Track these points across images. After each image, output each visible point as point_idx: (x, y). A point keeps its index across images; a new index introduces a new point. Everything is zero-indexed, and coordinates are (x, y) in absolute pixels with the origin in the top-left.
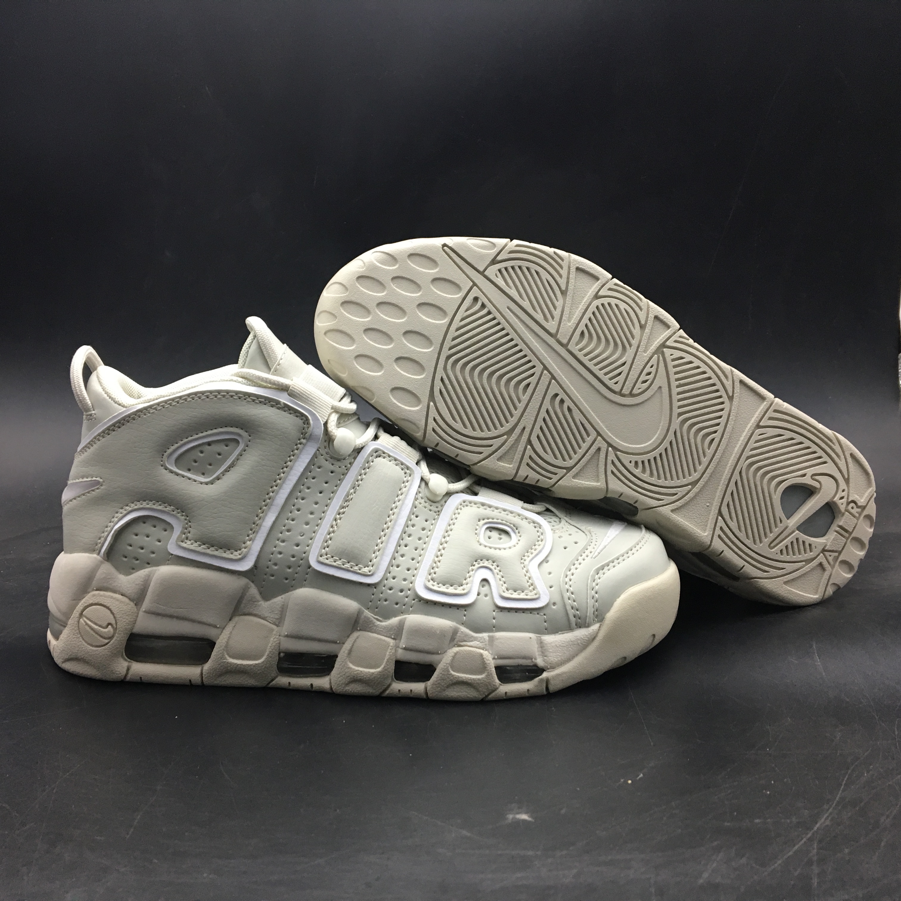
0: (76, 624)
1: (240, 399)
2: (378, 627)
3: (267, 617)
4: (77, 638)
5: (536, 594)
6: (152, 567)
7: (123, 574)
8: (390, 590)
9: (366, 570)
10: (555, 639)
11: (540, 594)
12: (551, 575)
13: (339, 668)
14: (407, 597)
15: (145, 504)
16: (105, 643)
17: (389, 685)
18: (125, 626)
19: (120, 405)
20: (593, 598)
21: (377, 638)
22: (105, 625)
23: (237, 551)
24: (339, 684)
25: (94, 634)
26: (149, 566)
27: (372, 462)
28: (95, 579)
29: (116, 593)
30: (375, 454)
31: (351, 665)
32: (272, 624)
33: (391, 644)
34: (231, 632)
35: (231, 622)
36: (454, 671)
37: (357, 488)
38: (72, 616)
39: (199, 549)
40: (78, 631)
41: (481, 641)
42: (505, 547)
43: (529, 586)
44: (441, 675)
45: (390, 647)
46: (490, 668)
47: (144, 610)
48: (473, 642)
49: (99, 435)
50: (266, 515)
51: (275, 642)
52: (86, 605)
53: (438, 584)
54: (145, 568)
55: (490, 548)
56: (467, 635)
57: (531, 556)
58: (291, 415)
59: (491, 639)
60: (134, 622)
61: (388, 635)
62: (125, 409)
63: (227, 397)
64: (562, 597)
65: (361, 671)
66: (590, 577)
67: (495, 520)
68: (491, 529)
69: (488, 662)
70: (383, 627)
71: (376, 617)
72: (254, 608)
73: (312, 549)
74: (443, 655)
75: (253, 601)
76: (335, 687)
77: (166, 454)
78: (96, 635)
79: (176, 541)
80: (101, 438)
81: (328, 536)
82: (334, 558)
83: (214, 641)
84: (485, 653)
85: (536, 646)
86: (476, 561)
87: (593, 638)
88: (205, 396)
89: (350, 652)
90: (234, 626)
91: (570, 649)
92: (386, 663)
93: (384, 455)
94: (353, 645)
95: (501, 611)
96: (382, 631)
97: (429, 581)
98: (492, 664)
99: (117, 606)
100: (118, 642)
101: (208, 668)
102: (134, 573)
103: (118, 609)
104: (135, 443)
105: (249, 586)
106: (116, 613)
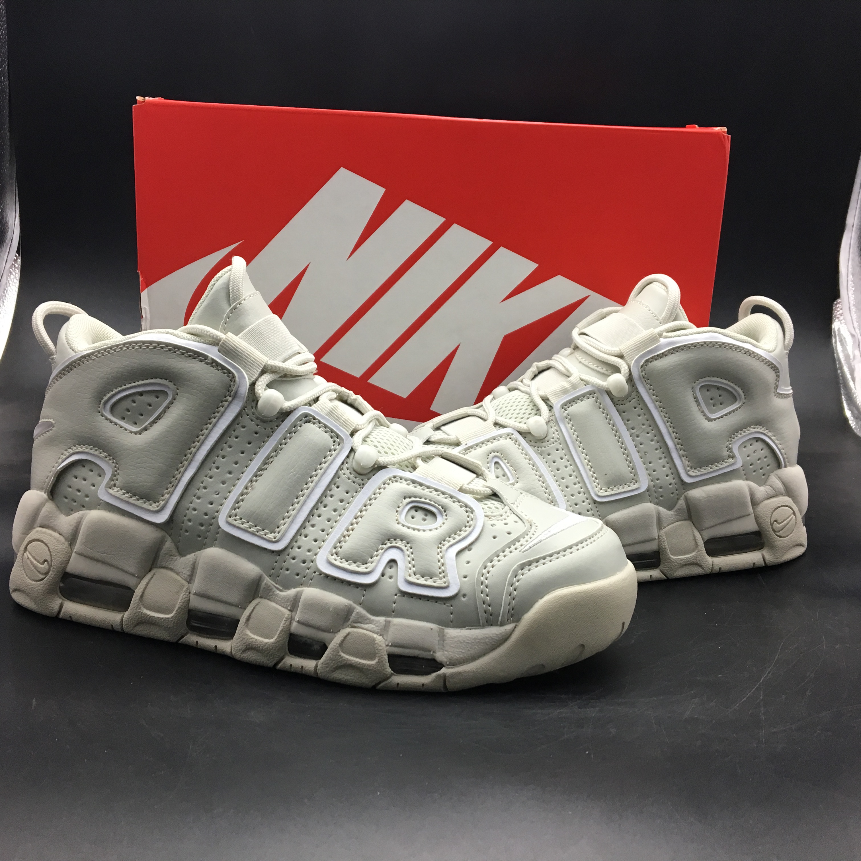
0: (21, 558)
1: (170, 351)
2: (277, 596)
3: (180, 572)
4: (21, 570)
5: (445, 583)
6: (86, 510)
7: (64, 515)
8: (294, 559)
9: (271, 536)
10: (460, 634)
11: (449, 583)
12: (468, 565)
13: (239, 634)
14: (308, 569)
15: (84, 449)
17: (283, 658)
18: (59, 564)
19: (73, 350)
20: (510, 595)
21: (274, 607)
23: (155, 503)
24: (237, 650)
26: (84, 509)
27: (300, 426)
28: (40, 516)
29: (56, 532)
30: (304, 419)
31: (248, 632)
32: (184, 579)
33: (286, 616)
34: (147, 583)
35: (149, 573)
36: (343, 653)
37: (280, 451)
39: (123, 497)
41: (377, 625)
42: (425, 529)
43: (440, 573)
44: (331, 655)
45: (284, 619)
46: (382, 655)
47: (76, 551)
48: (369, 625)
50: (186, 469)
51: (184, 598)
52: (30, 540)
53: (341, 559)
54: (80, 511)
55: (409, 528)
56: (363, 617)
57: (453, 541)
58: (219, 371)
59: (388, 624)
61: (285, 606)
62: (75, 354)
63: (157, 348)
64: (475, 589)
65: (256, 640)
66: (512, 572)
67: (423, 500)
68: (417, 509)
69: (380, 648)
70: (281, 597)
71: (277, 586)
72: (170, 562)
73: (223, 509)
74: (336, 634)
75: (169, 555)
76: (234, 652)
77: (103, 401)
79: (105, 487)
81: (241, 497)
82: (242, 520)
83: (133, 589)
84: (378, 638)
85: (437, 638)
86: (388, 540)
87: (505, 639)
88: (138, 346)
89: (249, 617)
90: (152, 578)
91: (476, 647)
92: (279, 634)
93: (314, 421)
94: (253, 612)
95: (403, 596)
96: (280, 601)
97: (332, 555)
98: (385, 650)
99: (54, 545)
100: (51, 579)
101: (128, 615)
102: (73, 514)
103: (55, 547)
104: (79, 388)
105: (166, 539)
106: (52, 550)
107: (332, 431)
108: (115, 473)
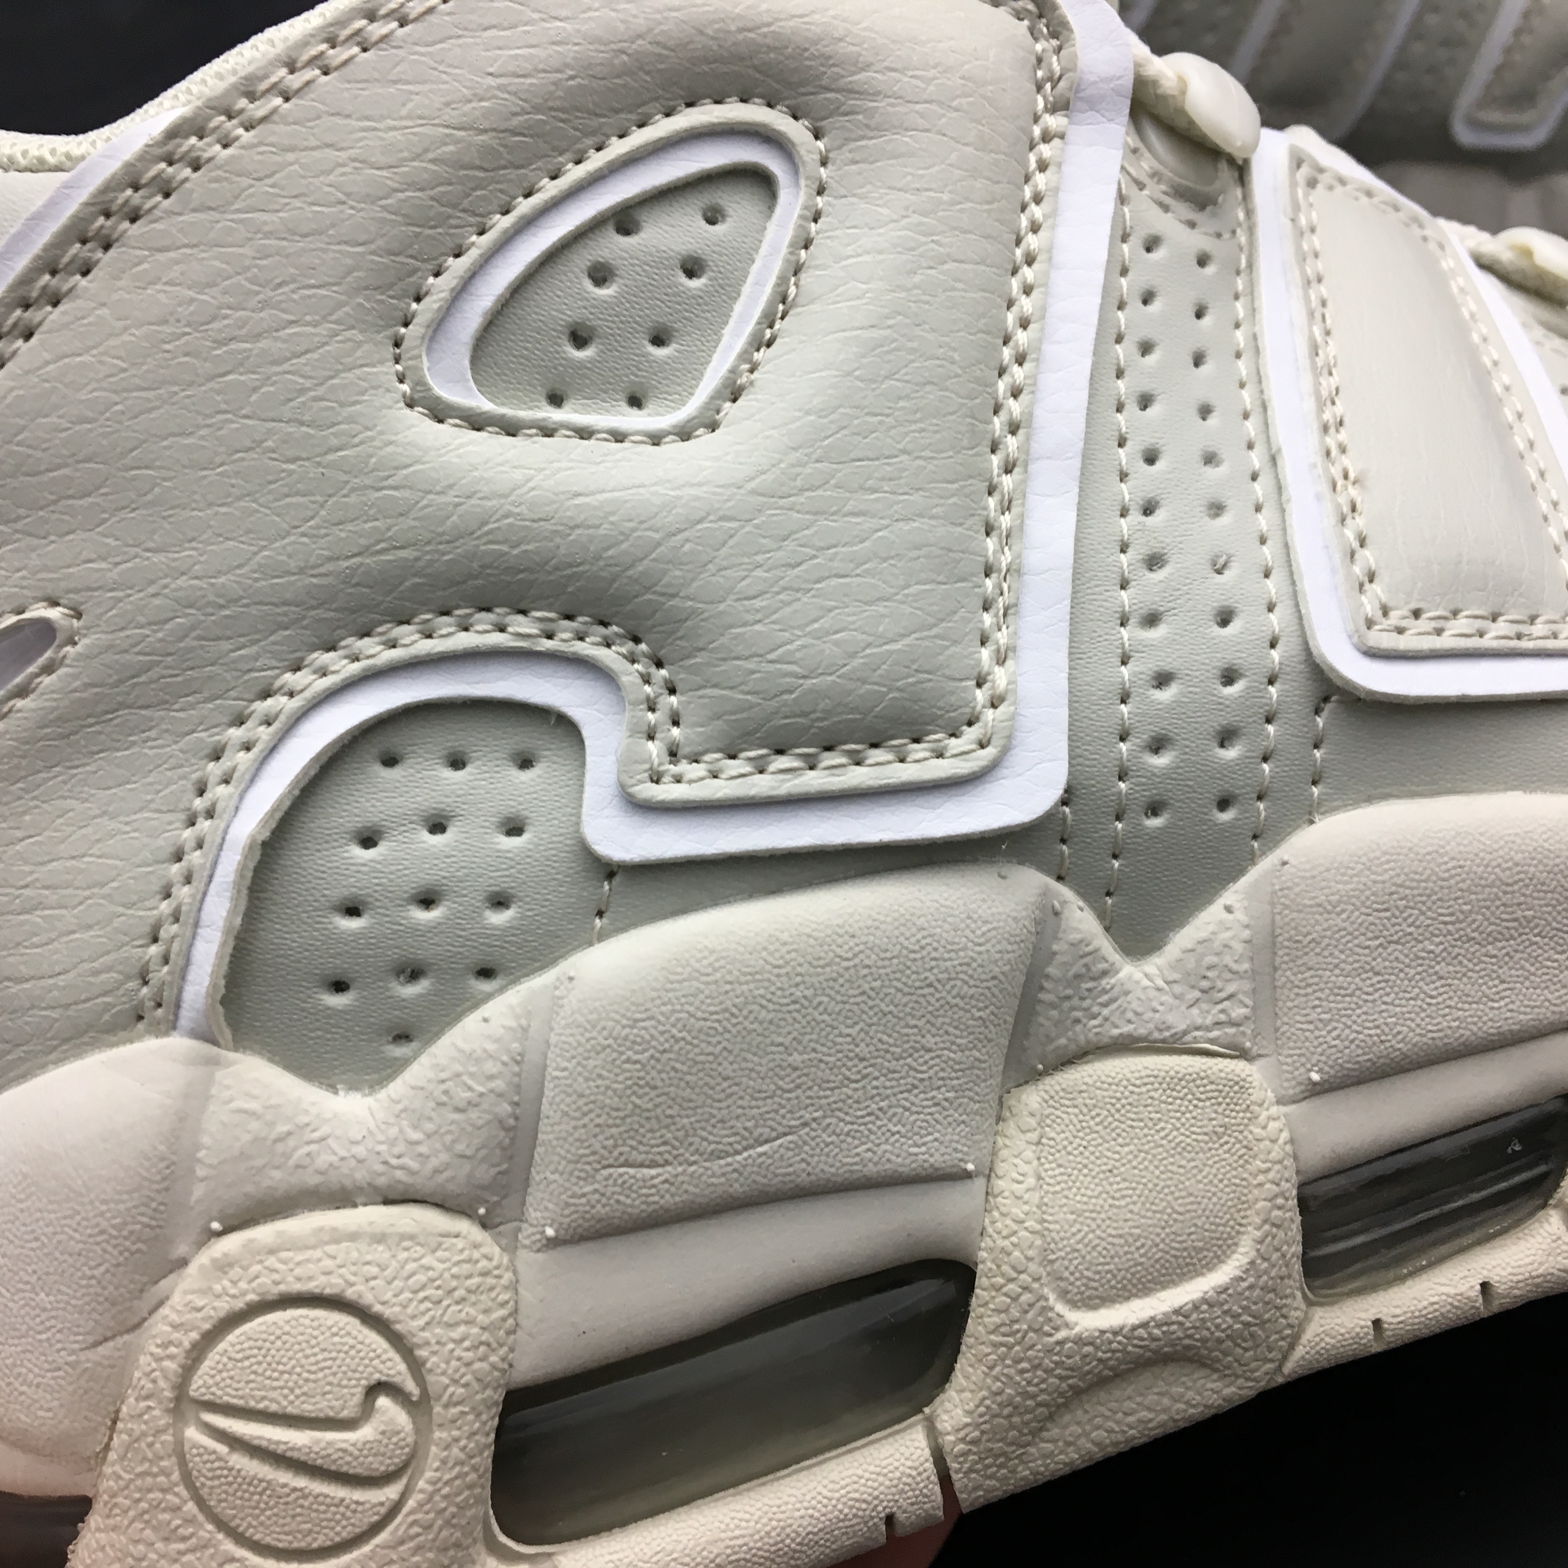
0: (170, 1471)
3: (1185, 1033)
6: (515, 981)
7: (353, 1087)
15: (371, 651)
16: (383, 1510)
18: (469, 1364)
23: (956, 734)
25: (301, 1482)
26: (499, 982)
27: (1310, 206)
28: (202, 1171)
29: (355, 1206)
32: (1224, 1056)
34: (1039, 1179)
35: (1014, 1125)
39: (764, 785)
40: (189, 1507)
47: (547, 1232)
50: (1027, 513)
51: (1274, 1142)
52: (195, 1335)
54: (476, 1006)
60: (510, 1323)
62: (76, 169)
72: (1106, 1012)
75: (1088, 975)
77: (411, 334)
79: (623, 788)
81: (1347, 531)
82: (1427, 615)
83: (966, 1254)
90: (1039, 1140)
99: (389, 1273)
100: (457, 1469)
101: (969, 1413)
102: (415, 1057)
103: (398, 1283)
104: (214, 318)
105: (1056, 904)
106: (397, 1309)
108: (647, 689)
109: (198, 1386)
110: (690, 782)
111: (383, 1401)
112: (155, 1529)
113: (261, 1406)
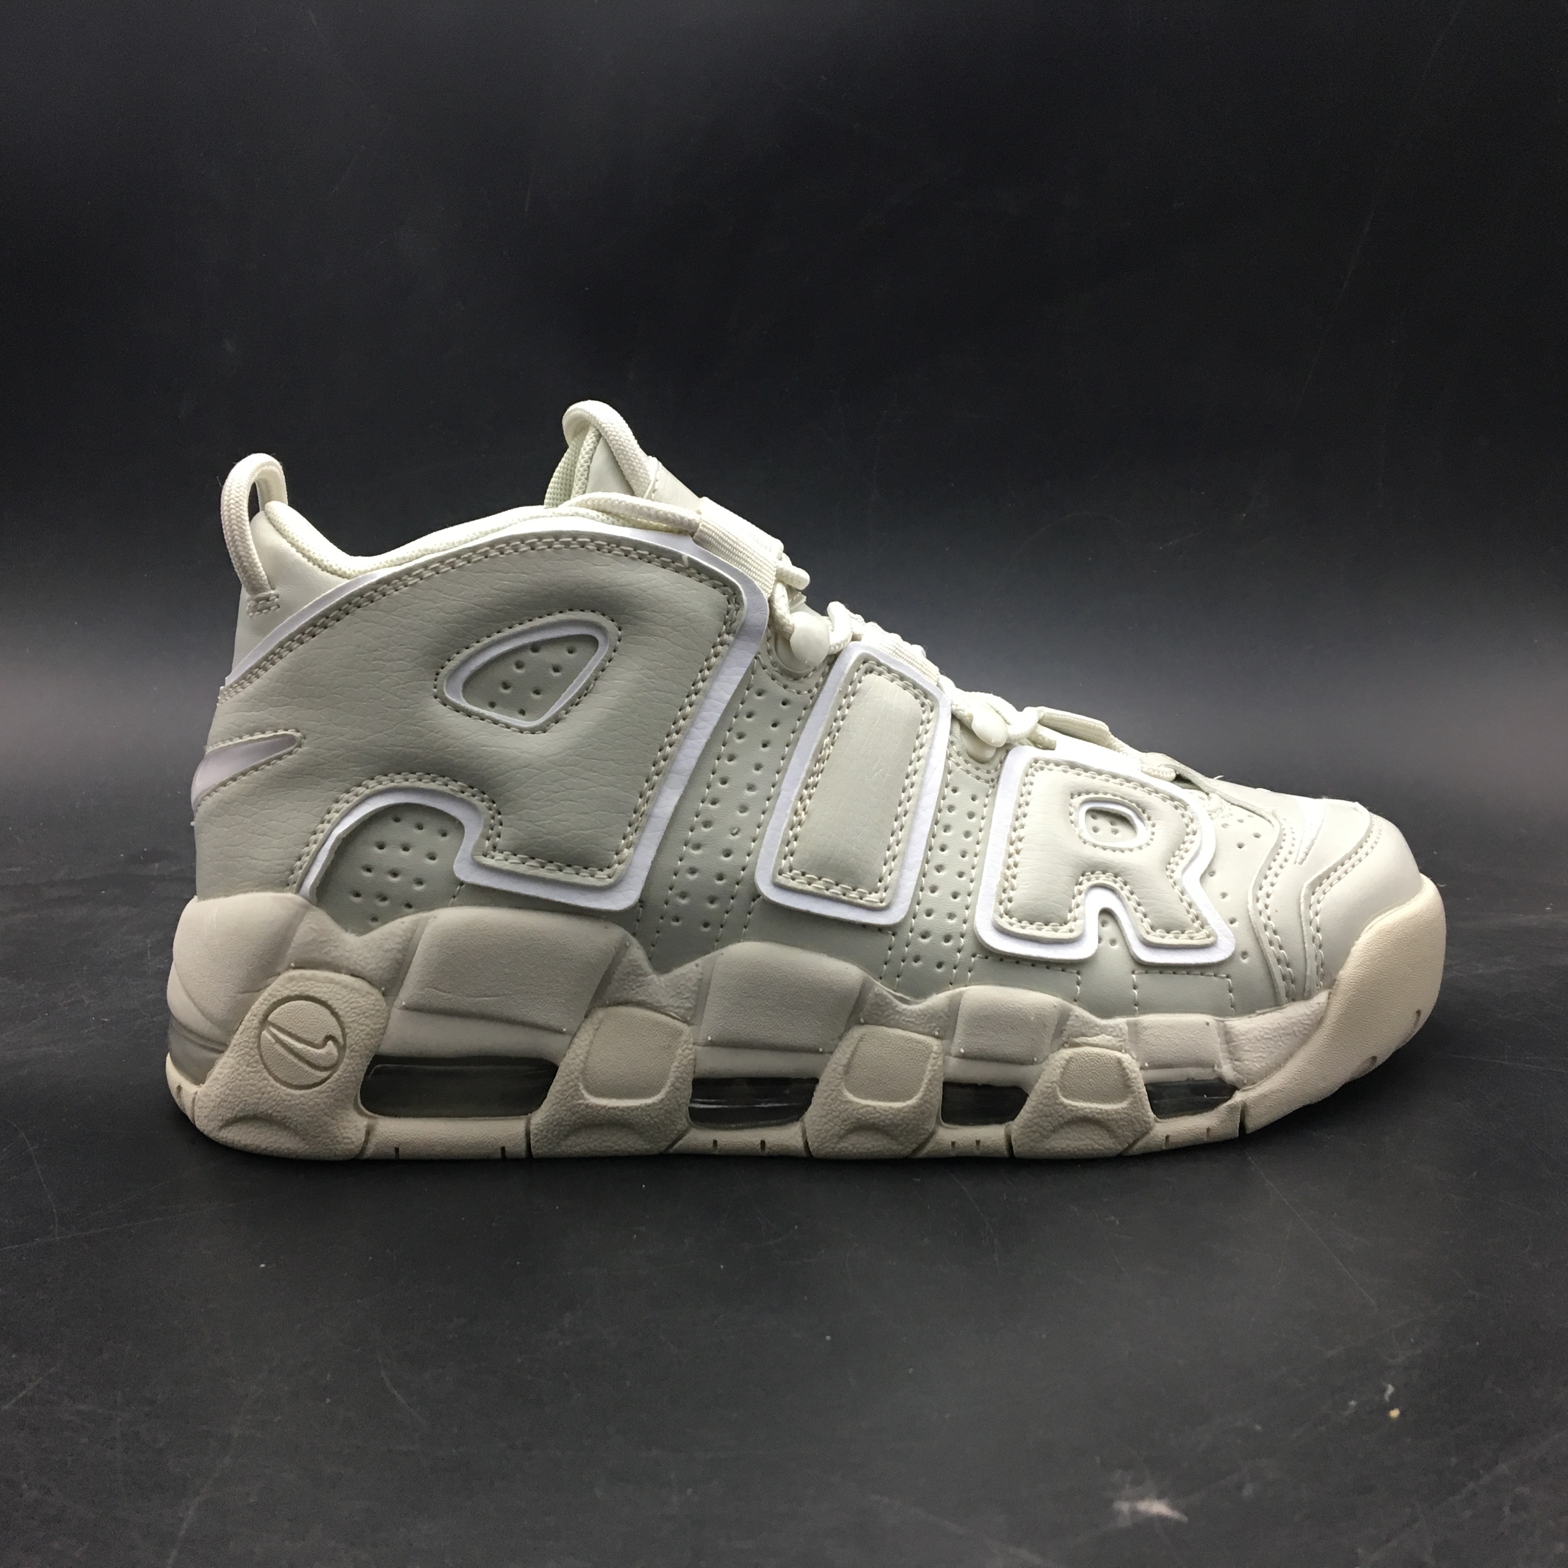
0: (254, 1043)
1: (598, 550)
2: (905, 1015)
3: (665, 1007)
4: (254, 1072)
5: (1208, 936)
6: (417, 912)
7: (353, 932)
8: (924, 937)
9: (874, 897)
10: (1252, 1025)
11: (1216, 937)
12: (1227, 899)
13: (824, 1105)
14: (959, 951)
15: (399, 781)
16: (320, 1079)
17: (933, 1134)
18: (363, 1040)
19: (333, 573)
20: (1313, 941)
21: (902, 1037)
22: (319, 1040)
23: (602, 870)
24: (825, 1138)
25: (296, 1061)
26: (412, 910)
27: (860, 682)
28: (293, 945)
29: (341, 973)
30: (863, 667)
31: (851, 1097)
32: (678, 1020)
33: (935, 1048)
34: (591, 1042)
35: (589, 1020)
36: (1065, 1097)
37: (837, 734)
38: (241, 1028)
39: (522, 869)
40: (258, 1057)
41: (1114, 1034)
42: (1131, 847)
43: (1193, 921)
44: (1041, 1106)
45: (934, 1055)
46: (1138, 1088)
47: (404, 1003)
48: (1100, 1037)
49: (291, 638)
50: (660, 792)
51: (686, 1057)
52: (275, 1000)
53: (1020, 922)
54: (402, 916)
55: (1104, 849)
56: (1087, 1023)
57: (1183, 863)
58: (703, 584)
59: (1135, 1029)
60: (382, 1031)
61: (927, 1030)
62: (347, 581)
63: (572, 546)
64: (1257, 940)
65: (875, 1108)
66: (1302, 900)
67: (1101, 796)
68: (1095, 814)
69: (1134, 1075)
70: (915, 1015)
71: (898, 994)
72: (638, 989)
73: (759, 860)
74: (1043, 1065)
75: (635, 973)
76: (816, 1144)
77: (443, 672)
78: (301, 1064)
79: (472, 855)
80: (295, 645)
81: (791, 833)
82: (808, 876)
83: (556, 1063)
84: (1125, 1057)
85: (1219, 1040)
86: (1083, 875)
87: (1318, 1021)
88: (528, 544)
89: (848, 1068)
90: (597, 1030)
91: (1280, 1043)
92: (927, 1087)
93: (880, 669)
94: (853, 1055)
95: (1146, 973)
96: (912, 1022)
98: (1139, 1078)
99: (345, 1000)
100: (348, 1074)
101: (542, 1119)
102: (379, 927)
103: (346, 1004)
104: (376, 650)
105: (628, 944)
106: (343, 1013)
107: (915, 686)
108: (492, 821)
109: (270, 1018)
110: (497, 860)
111: (330, 1043)
112: (245, 1061)
113: (290, 1030)
